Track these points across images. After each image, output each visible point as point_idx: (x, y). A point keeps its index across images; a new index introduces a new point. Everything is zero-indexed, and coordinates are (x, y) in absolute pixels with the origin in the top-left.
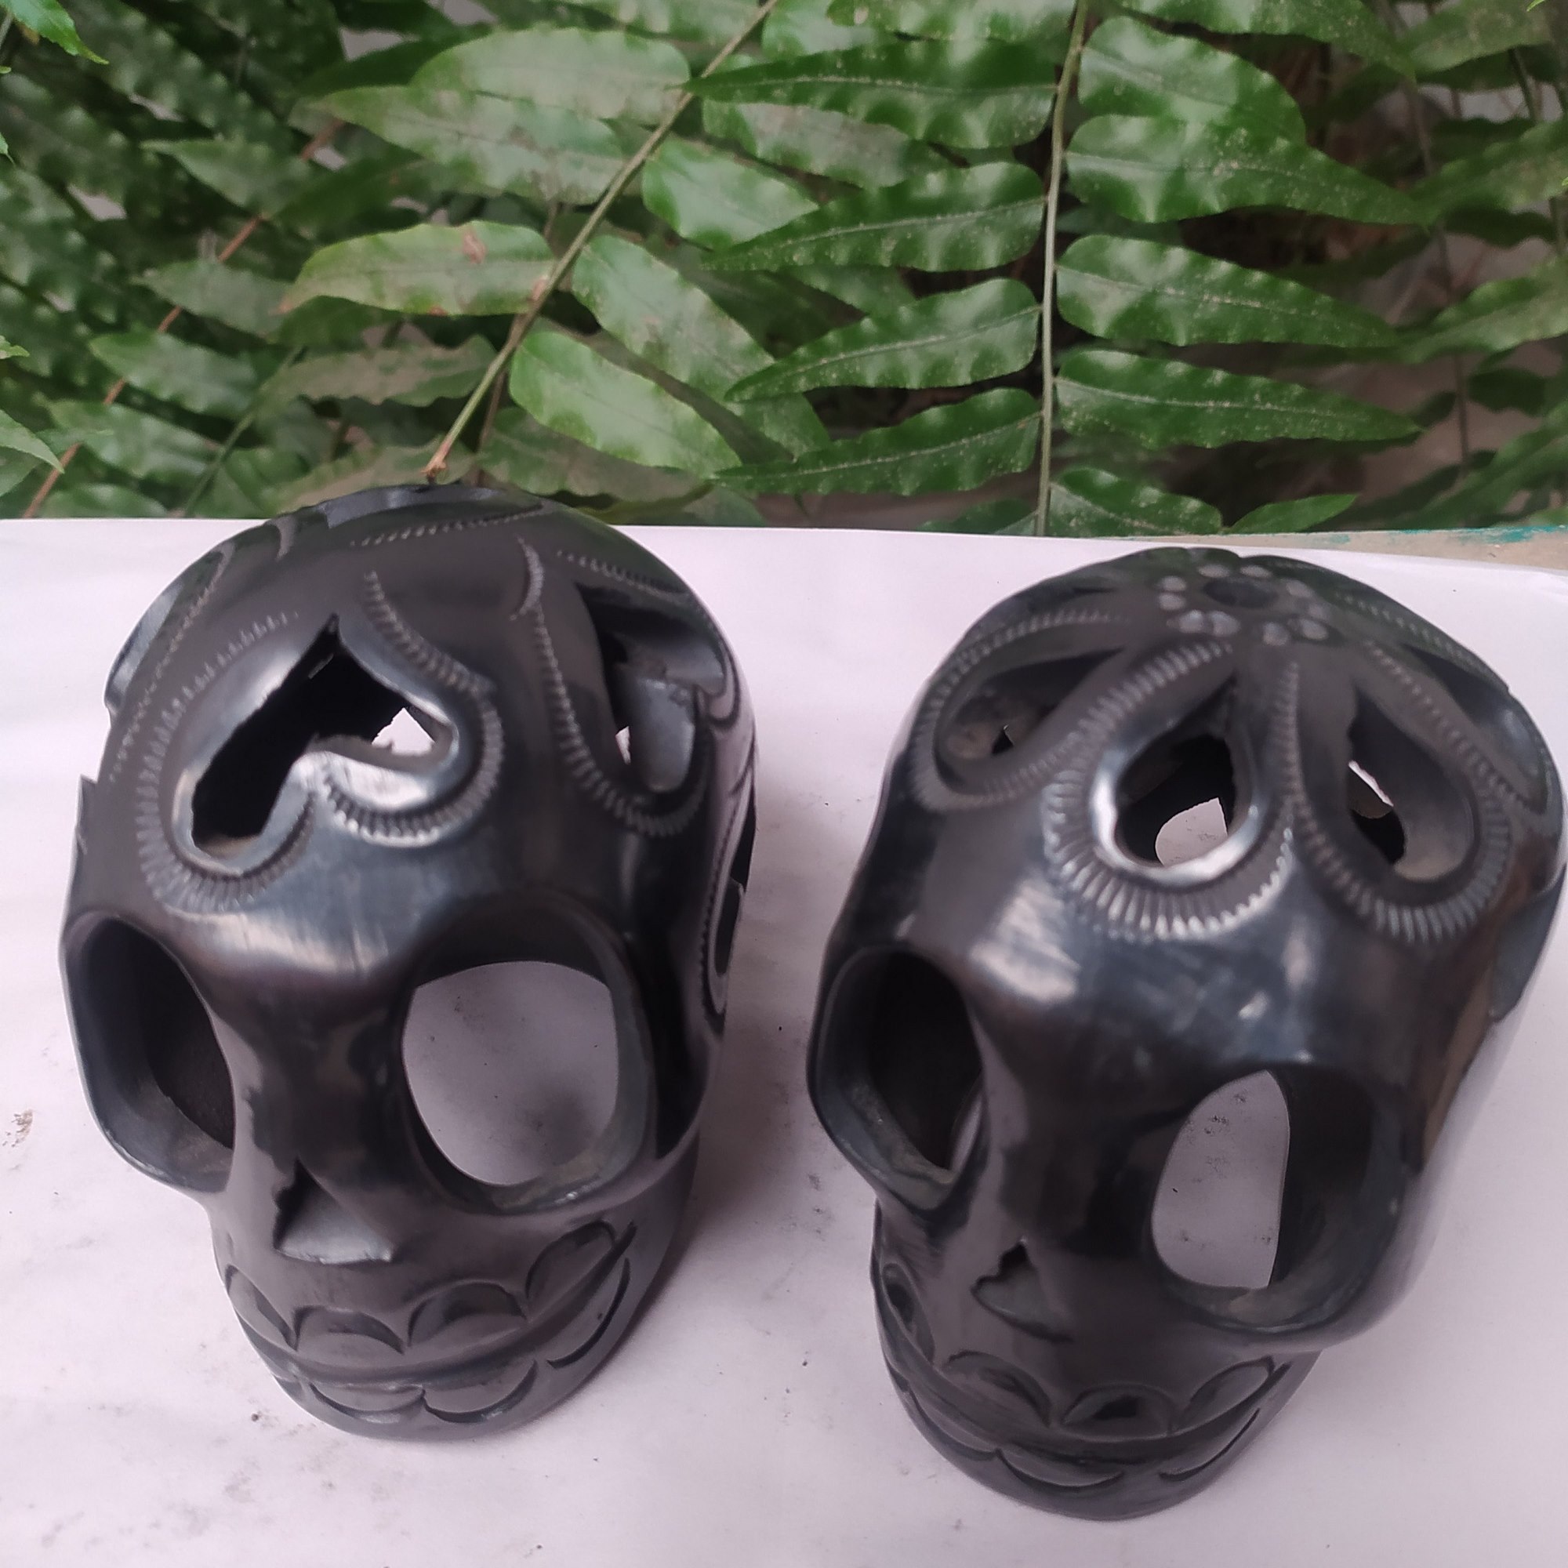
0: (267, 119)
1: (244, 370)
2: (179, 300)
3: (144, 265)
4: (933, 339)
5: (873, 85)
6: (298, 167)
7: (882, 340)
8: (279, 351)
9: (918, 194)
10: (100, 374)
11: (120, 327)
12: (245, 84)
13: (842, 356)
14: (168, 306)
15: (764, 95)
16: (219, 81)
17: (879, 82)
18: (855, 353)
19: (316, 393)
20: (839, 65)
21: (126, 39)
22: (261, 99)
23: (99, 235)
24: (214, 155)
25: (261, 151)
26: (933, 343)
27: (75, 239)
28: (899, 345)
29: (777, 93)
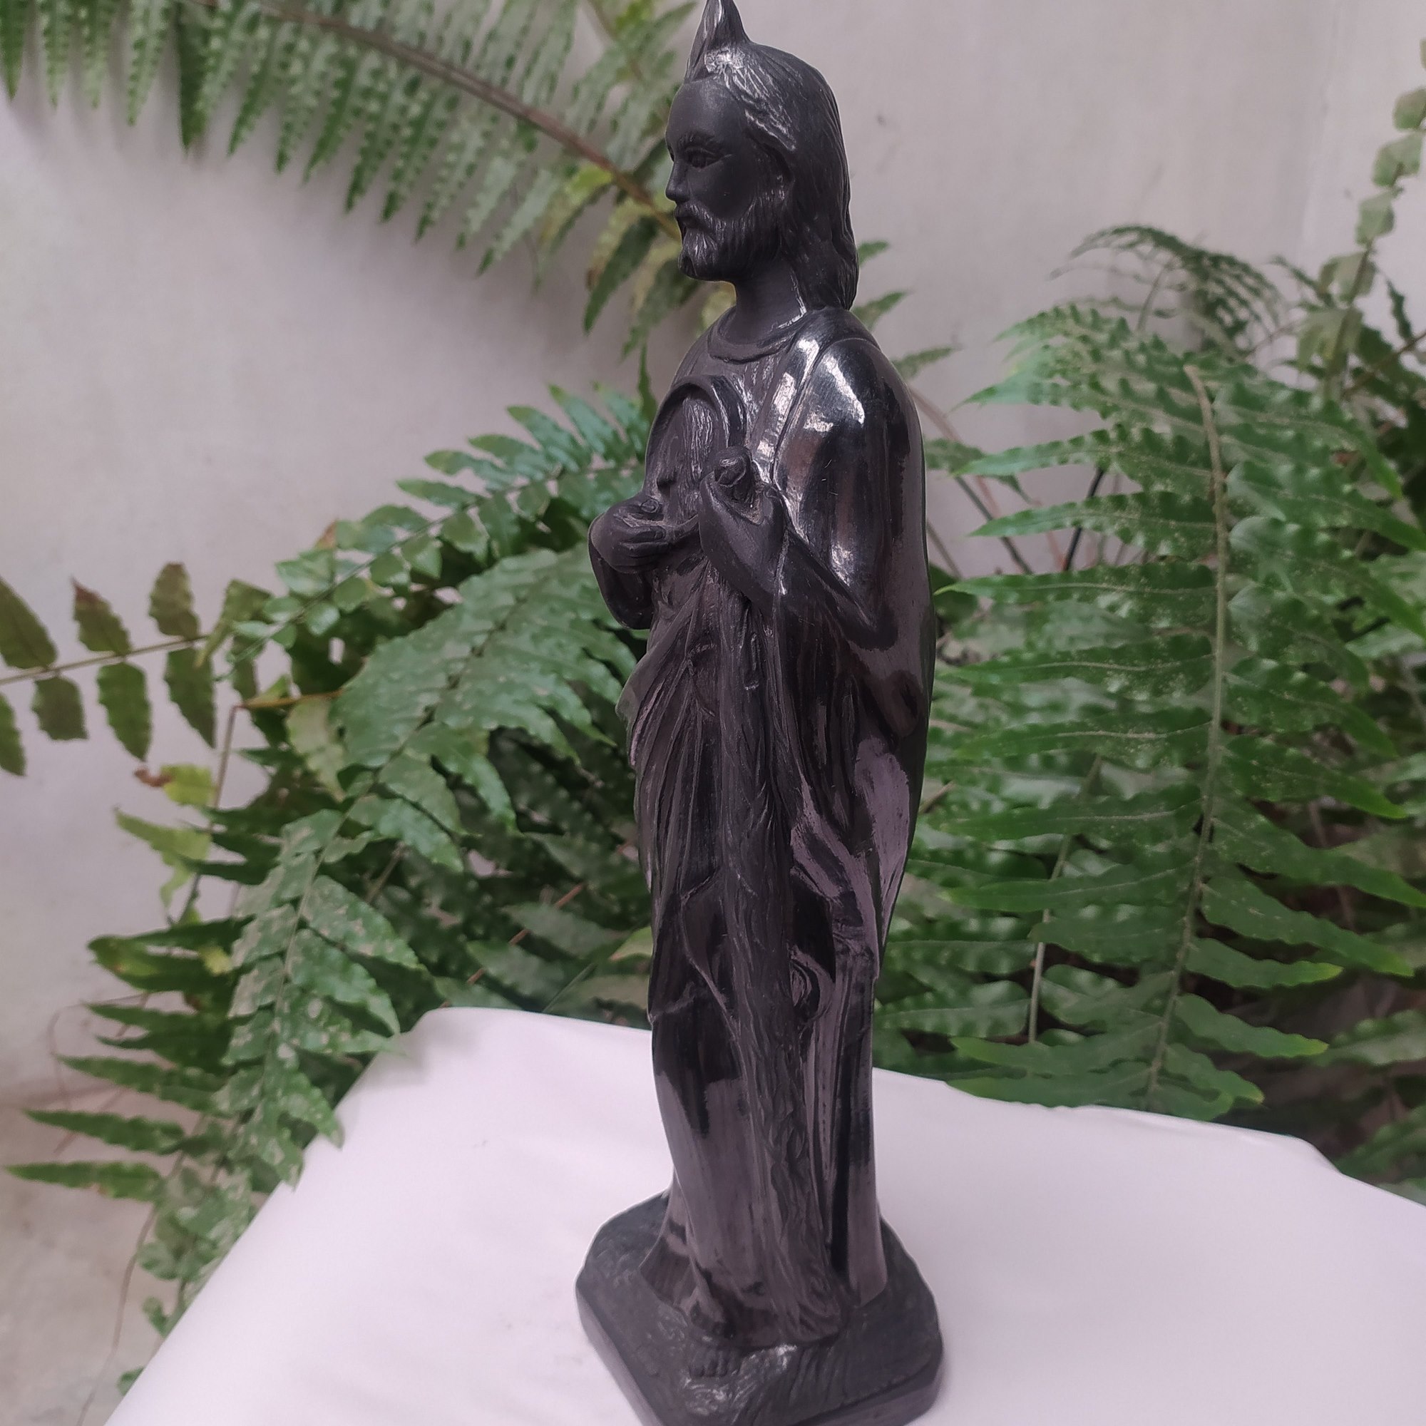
0: (599, 830)
1: (557, 973)
2: (527, 926)
3: (507, 903)
4: (966, 1010)
6: (614, 859)
7: (936, 1007)
8: (582, 965)
10: (468, 964)
11: (485, 938)
12: (589, 807)
14: (518, 929)
16: (576, 806)
19: (605, 997)
21: (529, 777)
22: (598, 818)
23: (487, 885)
24: (567, 846)
25: (594, 848)
27: (472, 885)
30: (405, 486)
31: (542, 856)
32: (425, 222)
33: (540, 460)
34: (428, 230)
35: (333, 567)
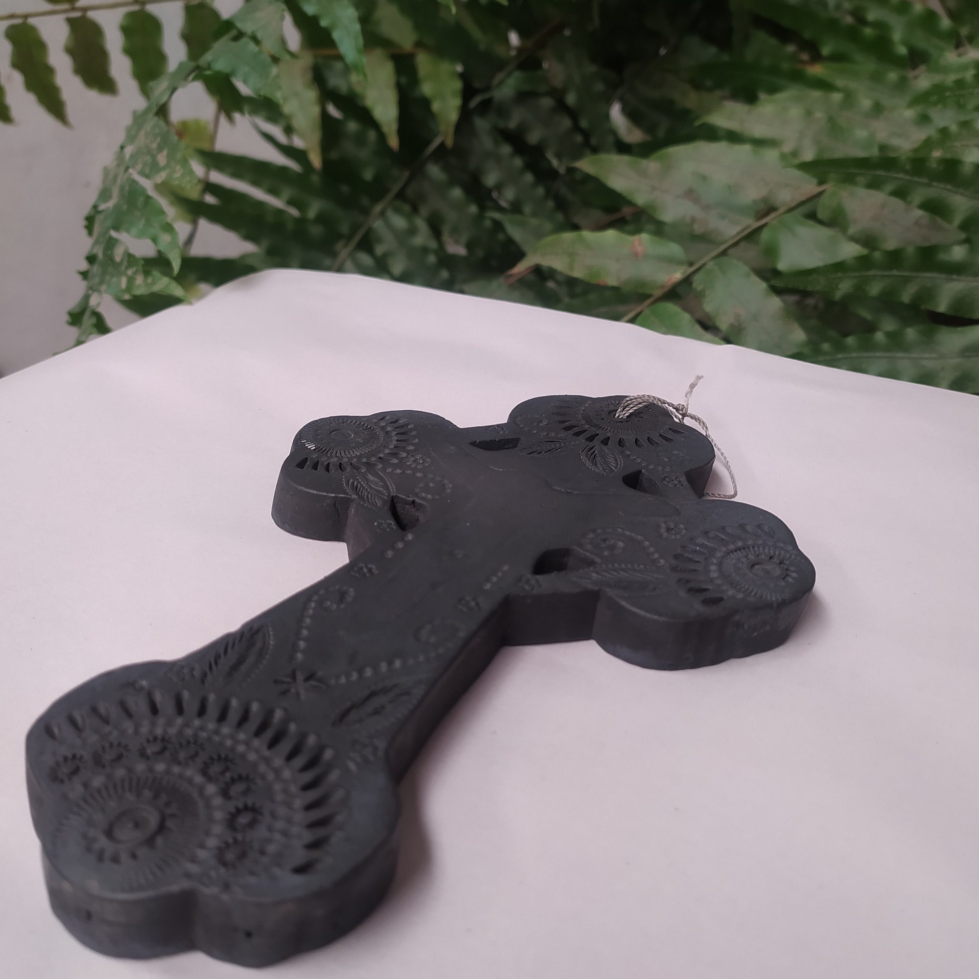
0: (560, 217)
4: (927, 355)
5: (929, 185)
7: (887, 349)
9: (943, 257)
12: (555, 196)
13: (854, 355)
15: (849, 180)
16: (540, 191)
17: (935, 184)
18: (865, 354)
20: (908, 167)
21: (498, 158)
22: (561, 205)
23: (446, 260)
24: (523, 225)
26: (926, 358)
27: (432, 259)
28: (900, 355)
29: (861, 180)
31: (501, 237)
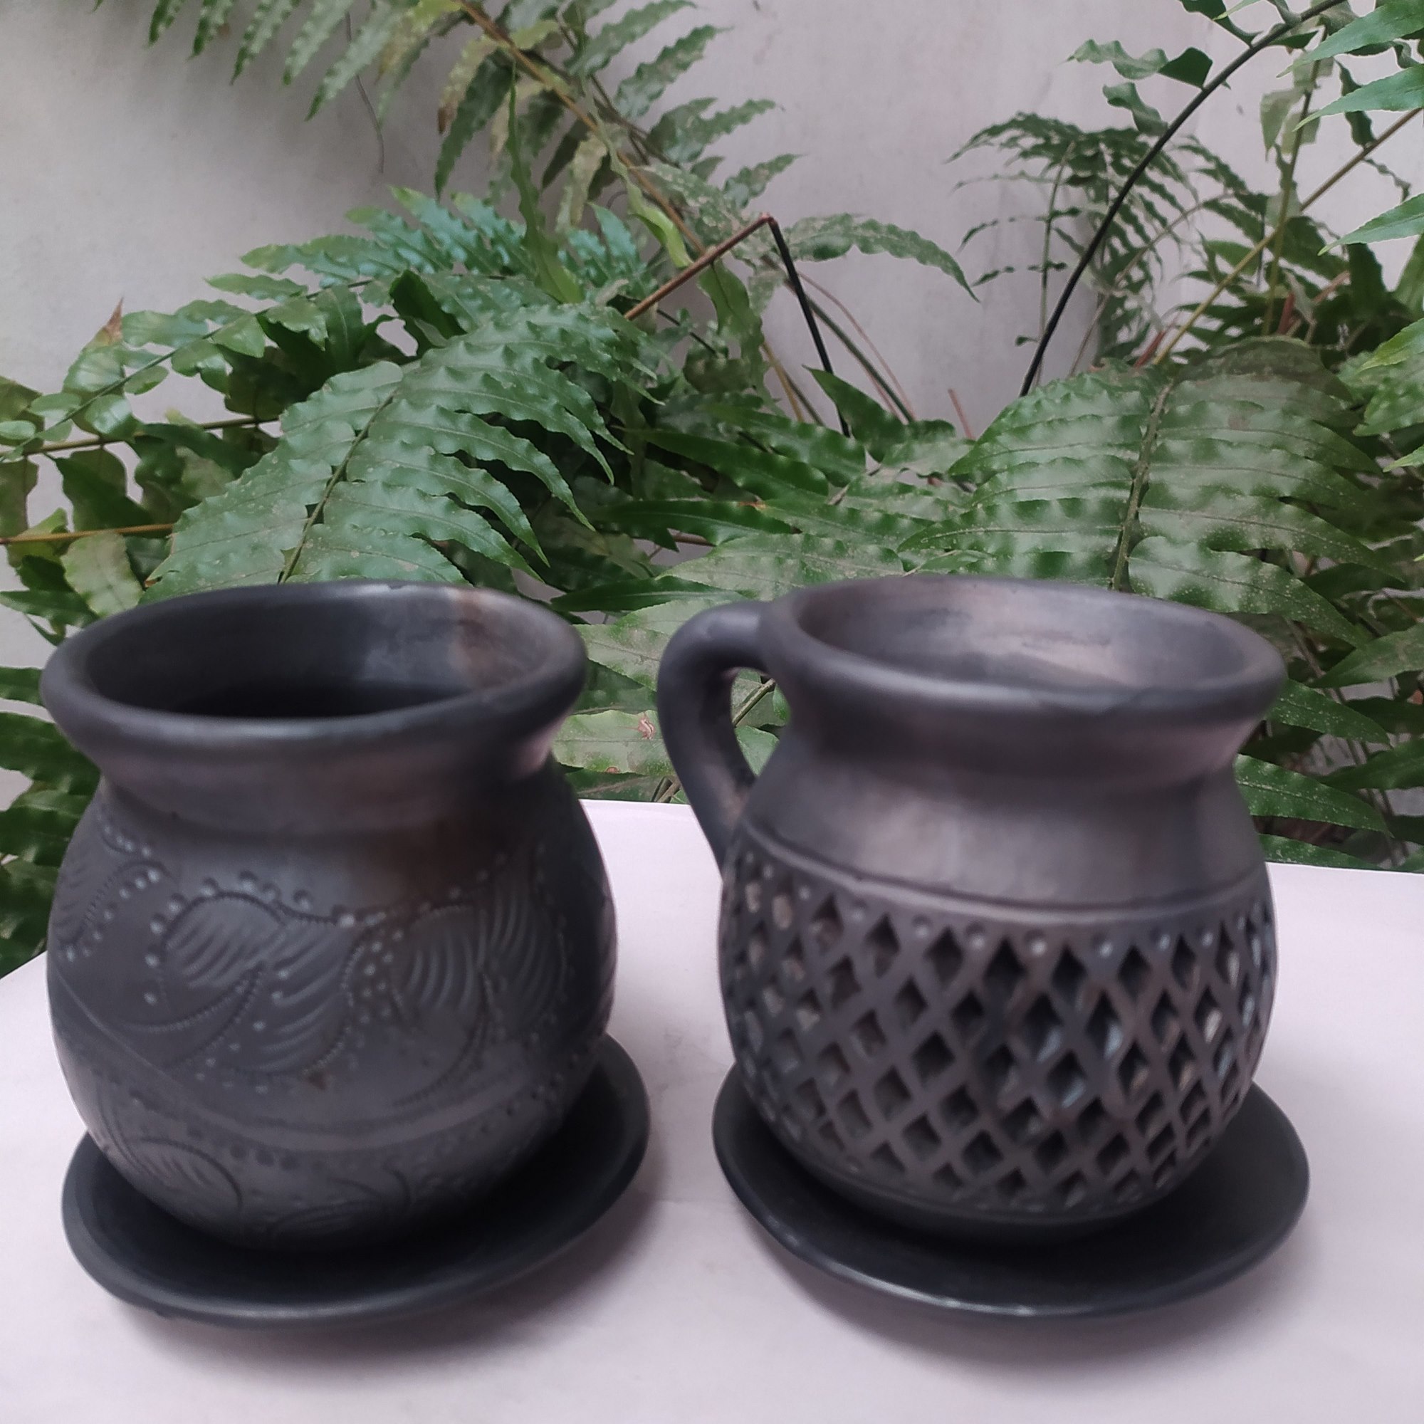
30: (215, 283)
32: (243, 54)
33: (389, 259)
34: (246, 63)
35: (124, 358)
